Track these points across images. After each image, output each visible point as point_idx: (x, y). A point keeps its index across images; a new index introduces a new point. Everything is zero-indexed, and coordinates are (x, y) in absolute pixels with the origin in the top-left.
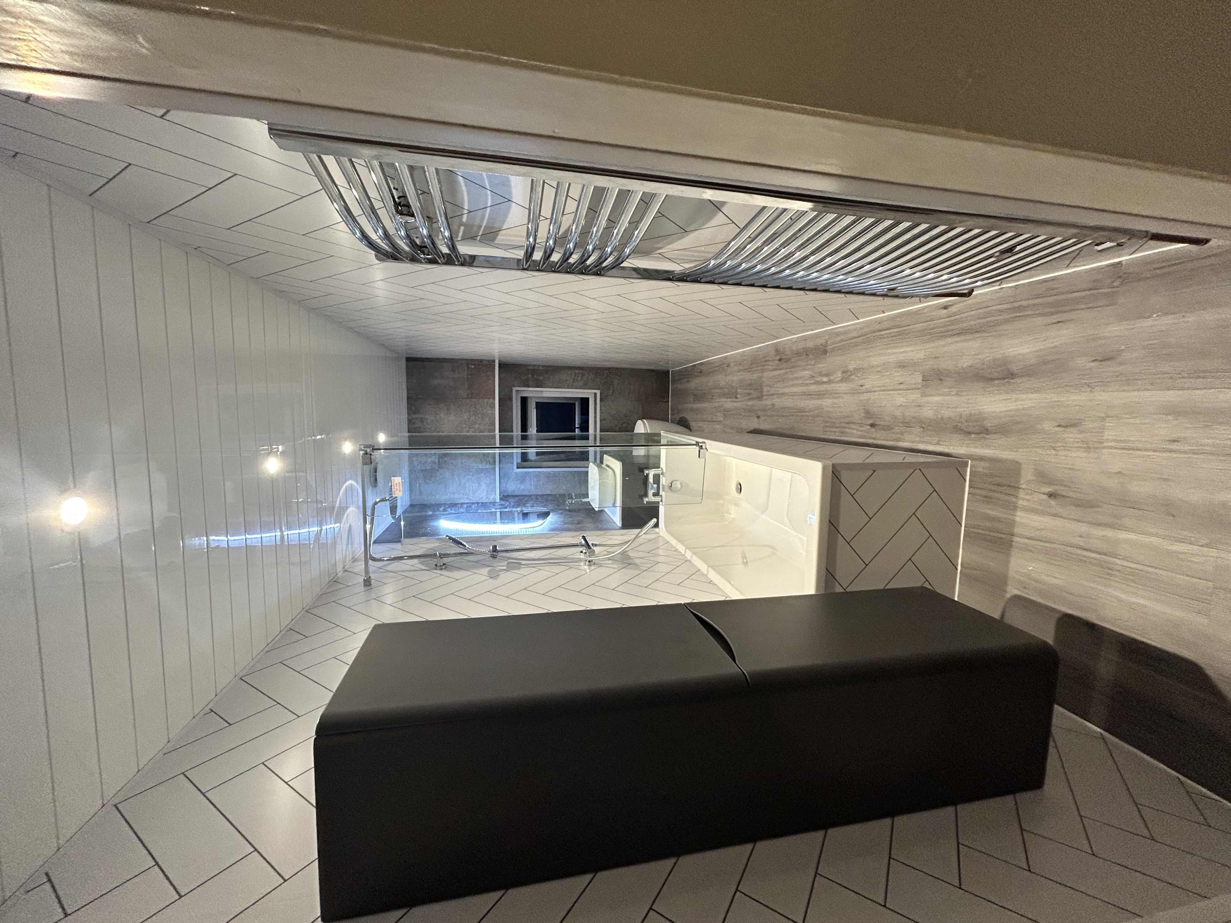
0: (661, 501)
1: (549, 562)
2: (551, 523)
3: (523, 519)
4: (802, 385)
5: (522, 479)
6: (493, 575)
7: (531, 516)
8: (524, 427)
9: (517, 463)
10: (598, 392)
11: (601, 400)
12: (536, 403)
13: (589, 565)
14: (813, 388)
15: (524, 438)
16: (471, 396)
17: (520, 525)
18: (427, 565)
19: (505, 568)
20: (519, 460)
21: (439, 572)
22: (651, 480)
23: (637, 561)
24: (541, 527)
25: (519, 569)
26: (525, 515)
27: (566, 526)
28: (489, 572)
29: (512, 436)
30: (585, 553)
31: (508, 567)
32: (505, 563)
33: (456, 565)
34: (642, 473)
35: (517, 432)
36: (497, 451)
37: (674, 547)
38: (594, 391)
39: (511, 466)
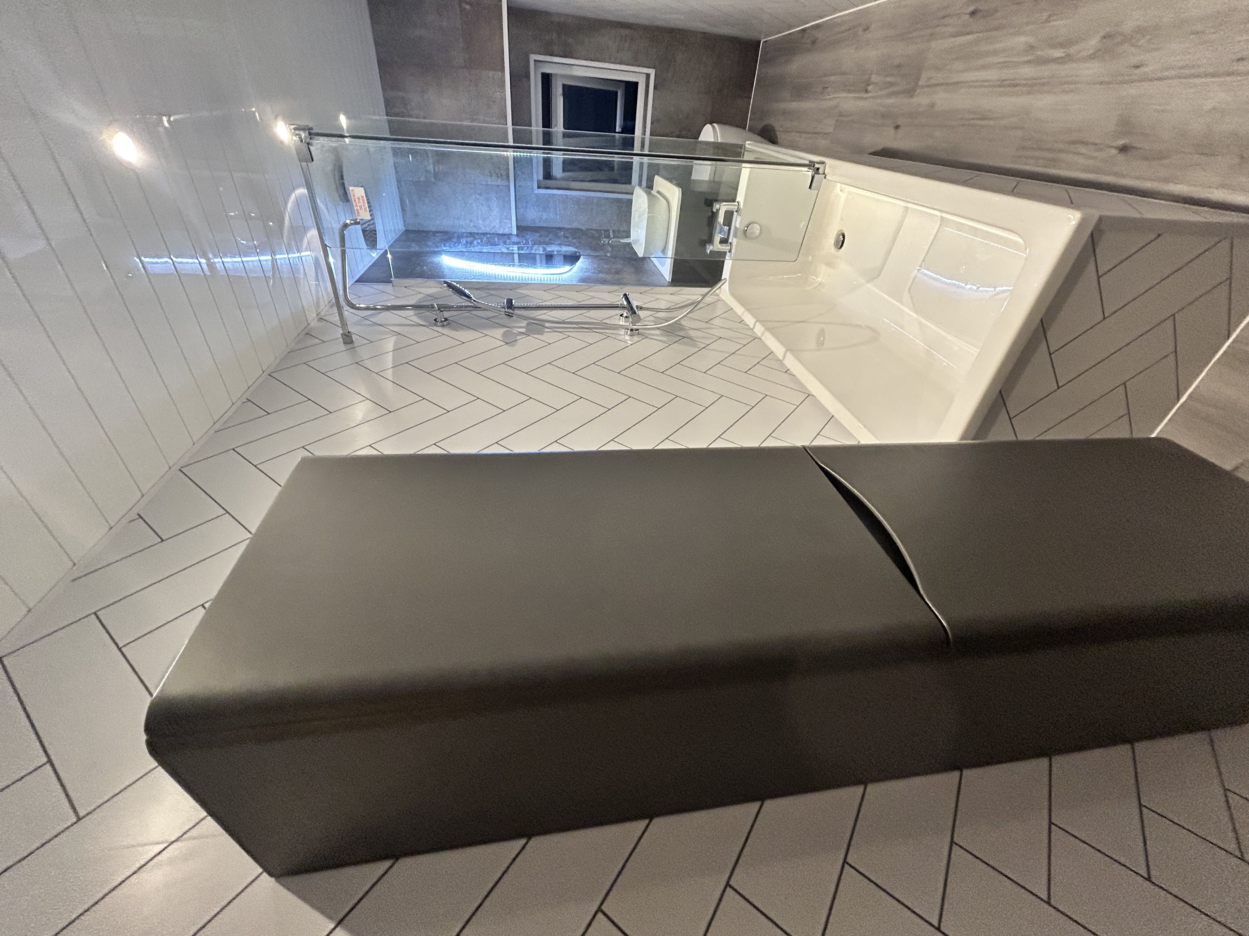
0: (730, 251)
1: (581, 326)
2: (581, 270)
3: (547, 263)
4: (1005, 65)
5: (544, 204)
6: (509, 340)
7: (557, 259)
8: (547, 121)
9: (538, 181)
10: (652, 72)
11: (655, 88)
12: (564, 86)
13: (631, 335)
14: (1027, 71)
15: (547, 138)
16: (469, 65)
17: (542, 269)
18: (425, 319)
19: (523, 330)
20: (541, 177)
21: (439, 329)
22: (721, 219)
23: (692, 333)
24: (569, 274)
25: (541, 333)
26: (549, 258)
27: (601, 275)
28: (505, 334)
29: (531, 131)
30: (626, 317)
31: (527, 330)
32: (524, 323)
33: (461, 322)
34: (709, 208)
35: (537, 127)
36: (510, 154)
37: (739, 317)
38: (646, 70)
39: (529, 184)
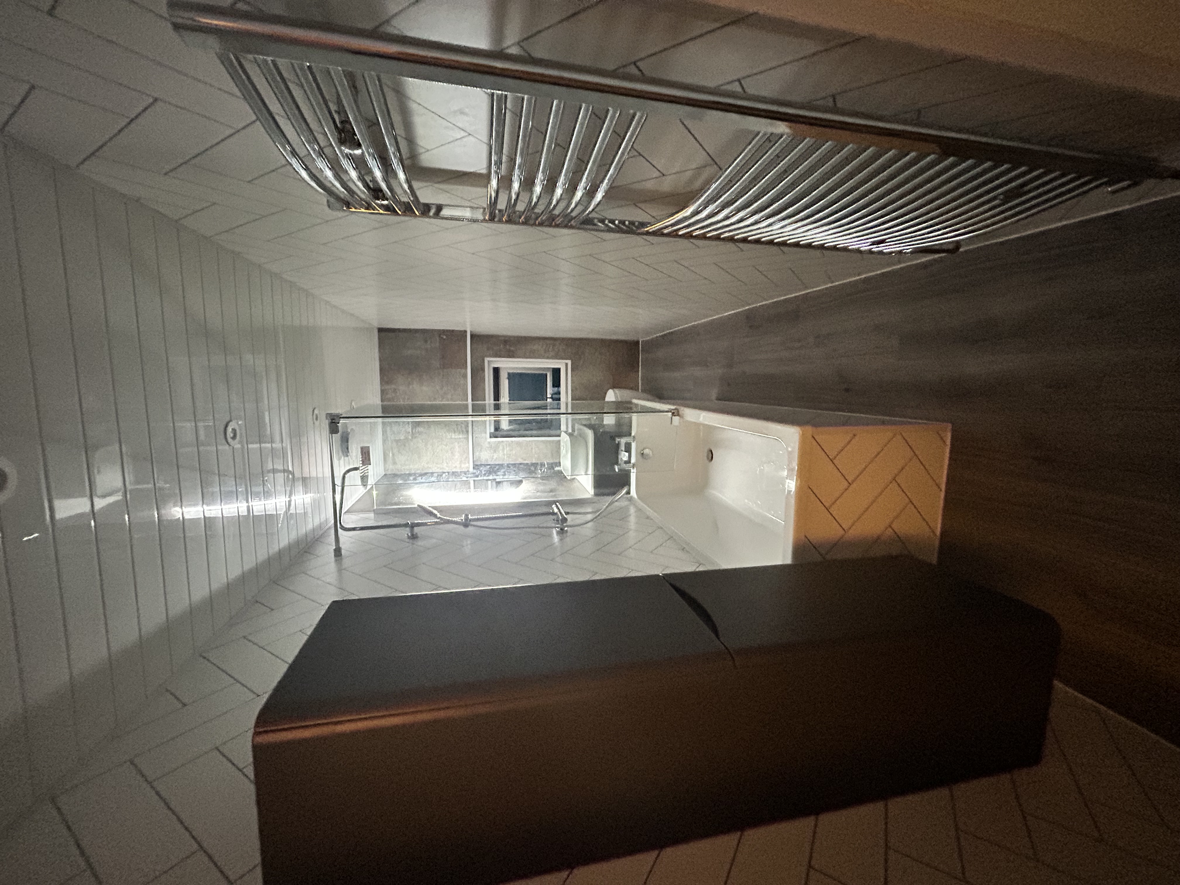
0: (633, 469)
1: (523, 530)
2: (525, 491)
3: (496, 487)
4: (773, 351)
5: (495, 449)
7: (504, 484)
8: (497, 397)
9: (490, 433)
10: (569, 362)
11: (572, 370)
12: (509, 374)
13: (561, 533)
15: (497, 407)
16: (444, 366)
20: (492, 430)
21: (411, 541)
22: (623, 447)
23: (609, 528)
26: (498, 484)
27: (539, 494)
29: (485, 405)
33: (428, 534)
34: (613, 441)
35: (489, 400)
36: (470, 419)
38: (567, 361)
39: (483, 435)
